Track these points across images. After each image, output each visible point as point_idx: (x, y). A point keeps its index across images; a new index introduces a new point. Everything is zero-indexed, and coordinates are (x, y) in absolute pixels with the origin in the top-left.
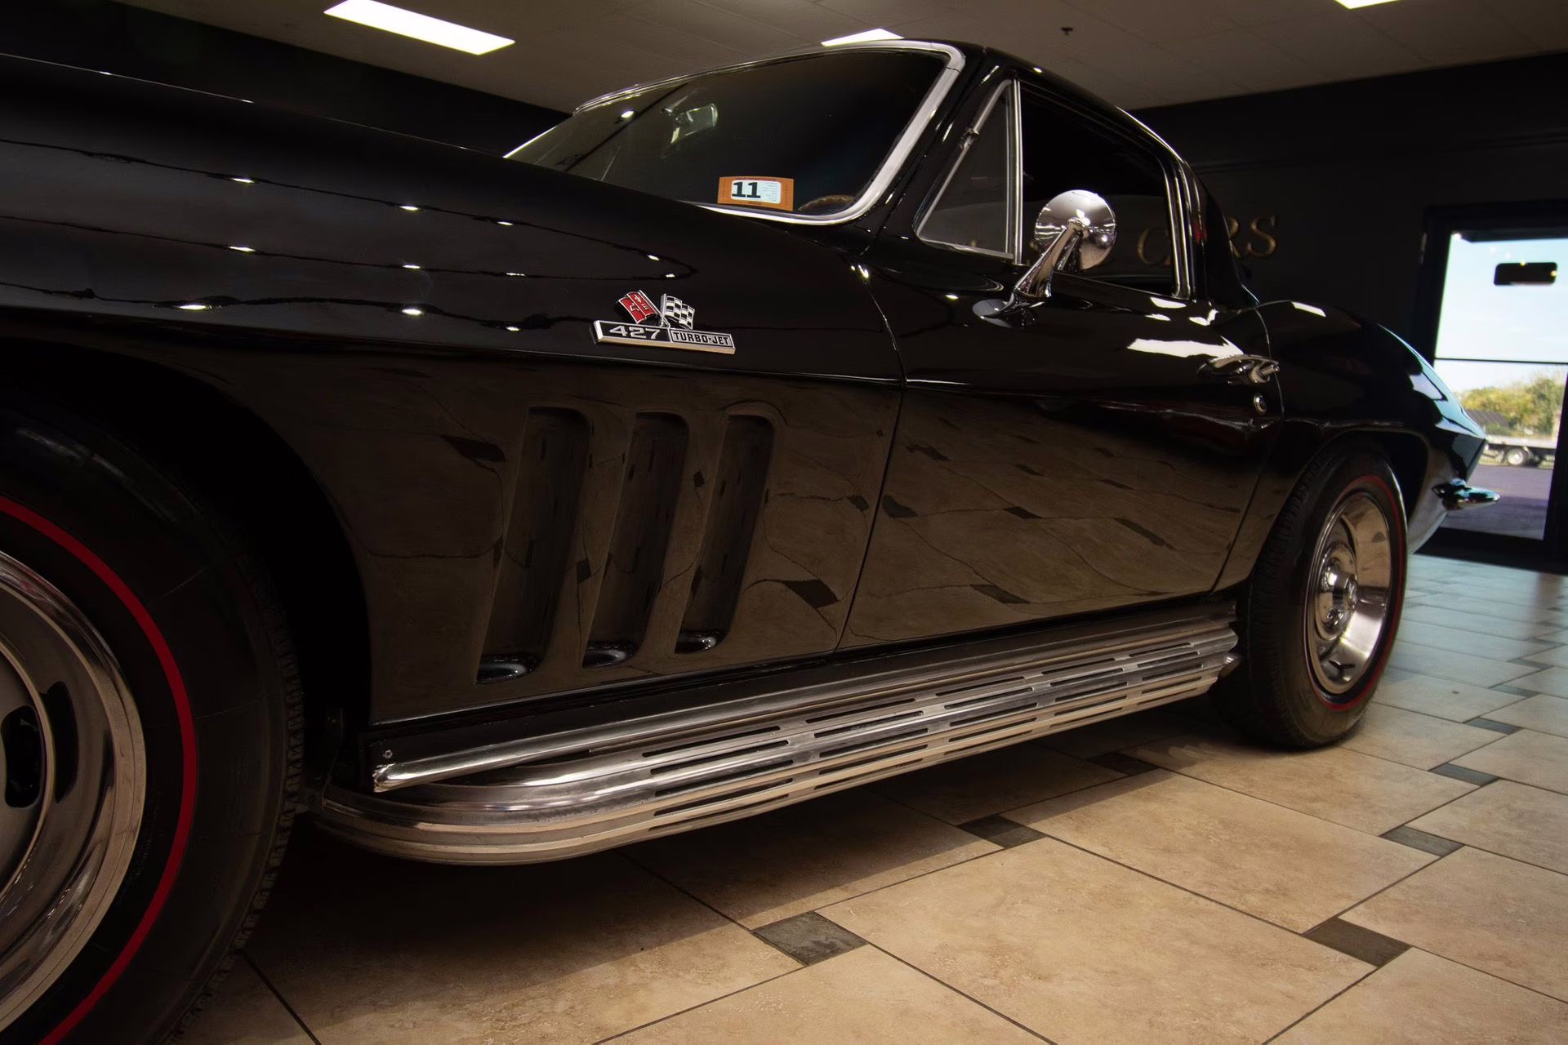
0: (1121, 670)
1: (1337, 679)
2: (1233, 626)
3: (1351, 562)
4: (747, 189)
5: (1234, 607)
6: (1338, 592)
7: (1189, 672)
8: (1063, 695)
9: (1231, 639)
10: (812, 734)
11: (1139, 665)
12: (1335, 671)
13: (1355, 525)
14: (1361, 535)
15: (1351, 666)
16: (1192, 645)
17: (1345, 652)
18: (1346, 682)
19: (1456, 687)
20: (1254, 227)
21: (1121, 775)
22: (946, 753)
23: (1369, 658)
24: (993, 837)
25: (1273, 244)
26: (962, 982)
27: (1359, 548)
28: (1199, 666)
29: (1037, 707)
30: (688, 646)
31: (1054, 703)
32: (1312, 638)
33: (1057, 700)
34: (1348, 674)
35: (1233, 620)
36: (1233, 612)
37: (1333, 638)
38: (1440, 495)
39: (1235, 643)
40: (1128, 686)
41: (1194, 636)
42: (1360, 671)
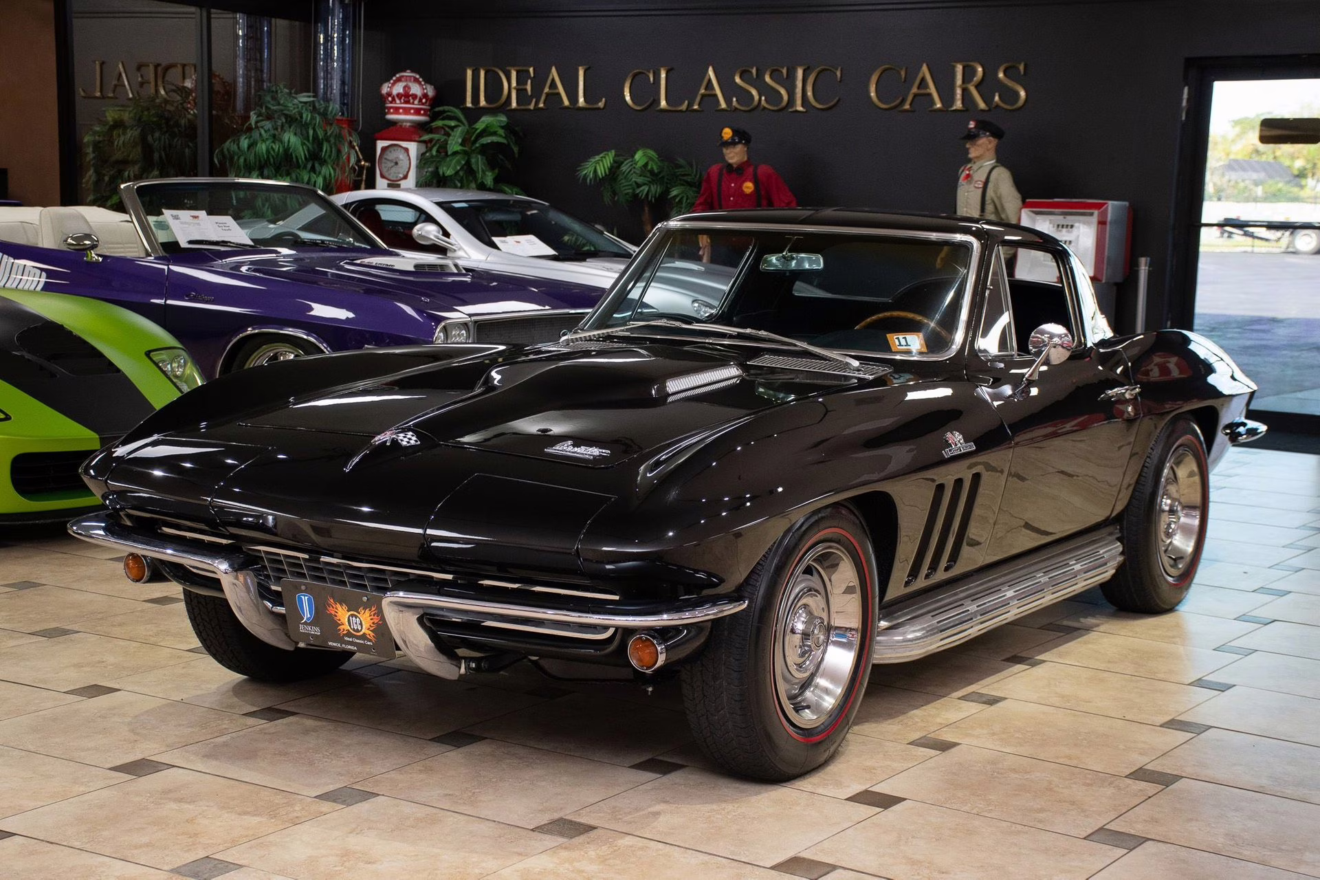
0: (1074, 569)
1: (1174, 566)
2: (1119, 539)
3: (1177, 491)
4: (903, 342)
5: (1118, 527)
6: (1172, 511)
7: (1103, 568)
8: (1054, 583)
9: (1118, 547)
10: (975, 606)
11: (1081, 566)
12: (1172, 562)
13: (1177, 467)
14: (1182, 473)
15: (1182, 558)
16: (1101, 552)
17: (1176, 549)
18: (1179, 569)
19: (1246, 569)
20: (1001, 75)
21: (1062, 634)
22: (1016, 615)
23: (1192, 553)
24: (1025, 663)
25: (1023, 94)
26: (1058, 704)
27: (1180, 481)
28: (1106, 564)
29: (1046, 590)
30: (947, 569)
31: (1051, 588)
32: (1161, 543)
33: (1053, 586)
34: (1180, 563)
35: (1119, 535)
36: (1118, 531)
37: (1168, 541)
38: (1227, 434)
39: (1121, 549)
40: (1078, 577)
41: (1100, 547)
42: (1188, 559)
